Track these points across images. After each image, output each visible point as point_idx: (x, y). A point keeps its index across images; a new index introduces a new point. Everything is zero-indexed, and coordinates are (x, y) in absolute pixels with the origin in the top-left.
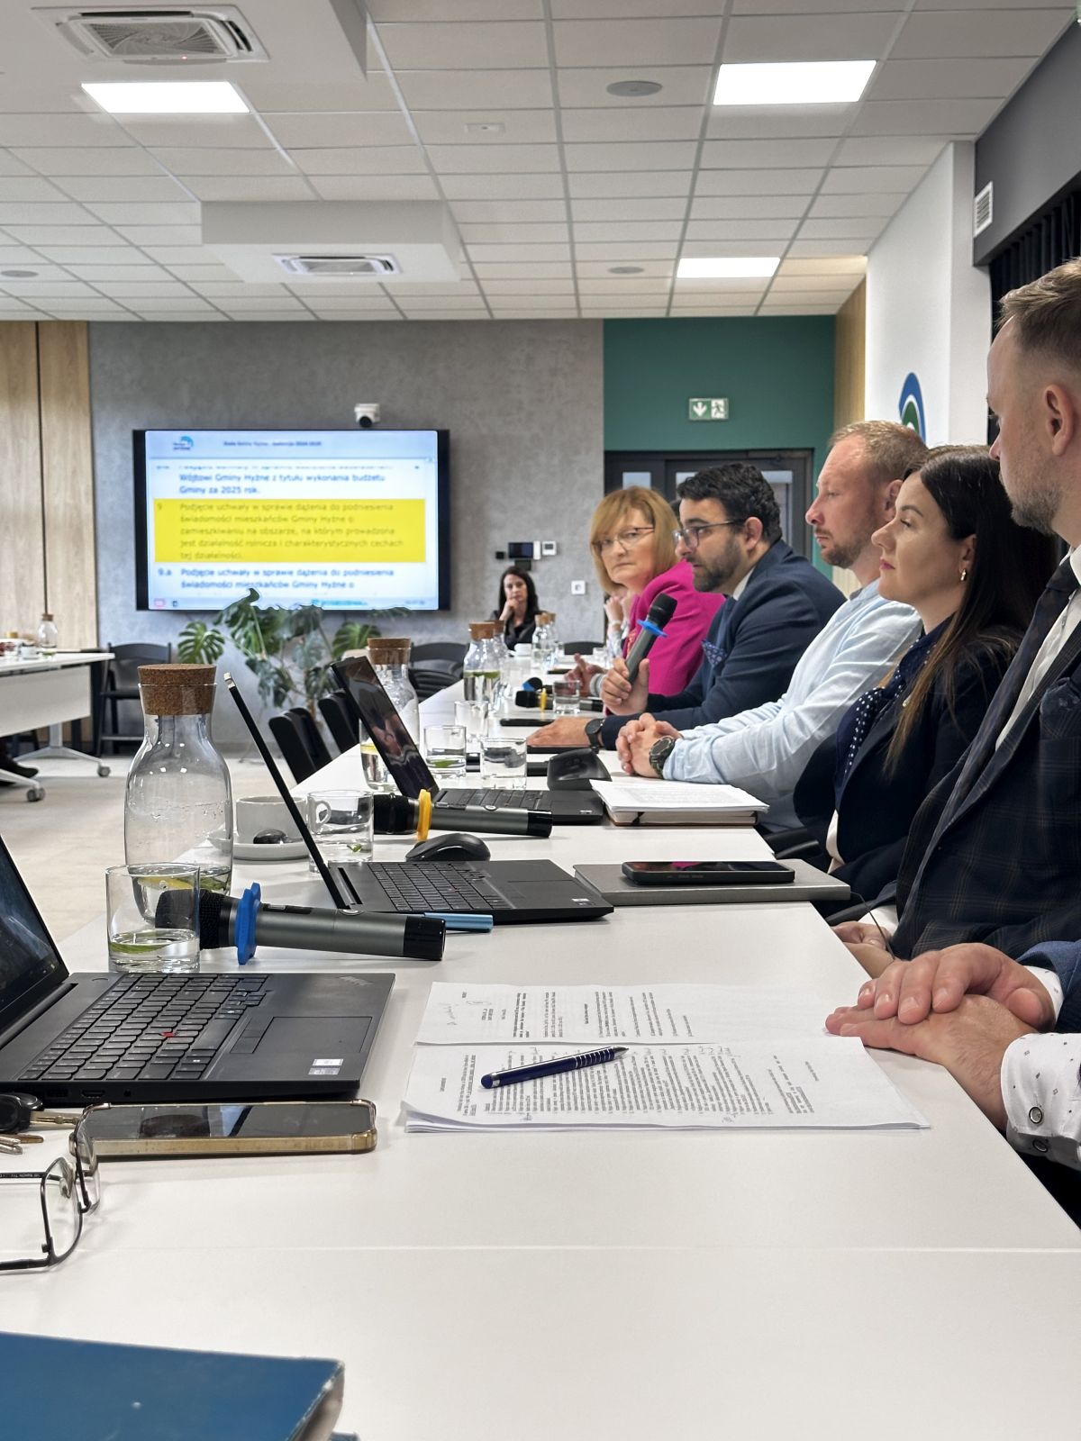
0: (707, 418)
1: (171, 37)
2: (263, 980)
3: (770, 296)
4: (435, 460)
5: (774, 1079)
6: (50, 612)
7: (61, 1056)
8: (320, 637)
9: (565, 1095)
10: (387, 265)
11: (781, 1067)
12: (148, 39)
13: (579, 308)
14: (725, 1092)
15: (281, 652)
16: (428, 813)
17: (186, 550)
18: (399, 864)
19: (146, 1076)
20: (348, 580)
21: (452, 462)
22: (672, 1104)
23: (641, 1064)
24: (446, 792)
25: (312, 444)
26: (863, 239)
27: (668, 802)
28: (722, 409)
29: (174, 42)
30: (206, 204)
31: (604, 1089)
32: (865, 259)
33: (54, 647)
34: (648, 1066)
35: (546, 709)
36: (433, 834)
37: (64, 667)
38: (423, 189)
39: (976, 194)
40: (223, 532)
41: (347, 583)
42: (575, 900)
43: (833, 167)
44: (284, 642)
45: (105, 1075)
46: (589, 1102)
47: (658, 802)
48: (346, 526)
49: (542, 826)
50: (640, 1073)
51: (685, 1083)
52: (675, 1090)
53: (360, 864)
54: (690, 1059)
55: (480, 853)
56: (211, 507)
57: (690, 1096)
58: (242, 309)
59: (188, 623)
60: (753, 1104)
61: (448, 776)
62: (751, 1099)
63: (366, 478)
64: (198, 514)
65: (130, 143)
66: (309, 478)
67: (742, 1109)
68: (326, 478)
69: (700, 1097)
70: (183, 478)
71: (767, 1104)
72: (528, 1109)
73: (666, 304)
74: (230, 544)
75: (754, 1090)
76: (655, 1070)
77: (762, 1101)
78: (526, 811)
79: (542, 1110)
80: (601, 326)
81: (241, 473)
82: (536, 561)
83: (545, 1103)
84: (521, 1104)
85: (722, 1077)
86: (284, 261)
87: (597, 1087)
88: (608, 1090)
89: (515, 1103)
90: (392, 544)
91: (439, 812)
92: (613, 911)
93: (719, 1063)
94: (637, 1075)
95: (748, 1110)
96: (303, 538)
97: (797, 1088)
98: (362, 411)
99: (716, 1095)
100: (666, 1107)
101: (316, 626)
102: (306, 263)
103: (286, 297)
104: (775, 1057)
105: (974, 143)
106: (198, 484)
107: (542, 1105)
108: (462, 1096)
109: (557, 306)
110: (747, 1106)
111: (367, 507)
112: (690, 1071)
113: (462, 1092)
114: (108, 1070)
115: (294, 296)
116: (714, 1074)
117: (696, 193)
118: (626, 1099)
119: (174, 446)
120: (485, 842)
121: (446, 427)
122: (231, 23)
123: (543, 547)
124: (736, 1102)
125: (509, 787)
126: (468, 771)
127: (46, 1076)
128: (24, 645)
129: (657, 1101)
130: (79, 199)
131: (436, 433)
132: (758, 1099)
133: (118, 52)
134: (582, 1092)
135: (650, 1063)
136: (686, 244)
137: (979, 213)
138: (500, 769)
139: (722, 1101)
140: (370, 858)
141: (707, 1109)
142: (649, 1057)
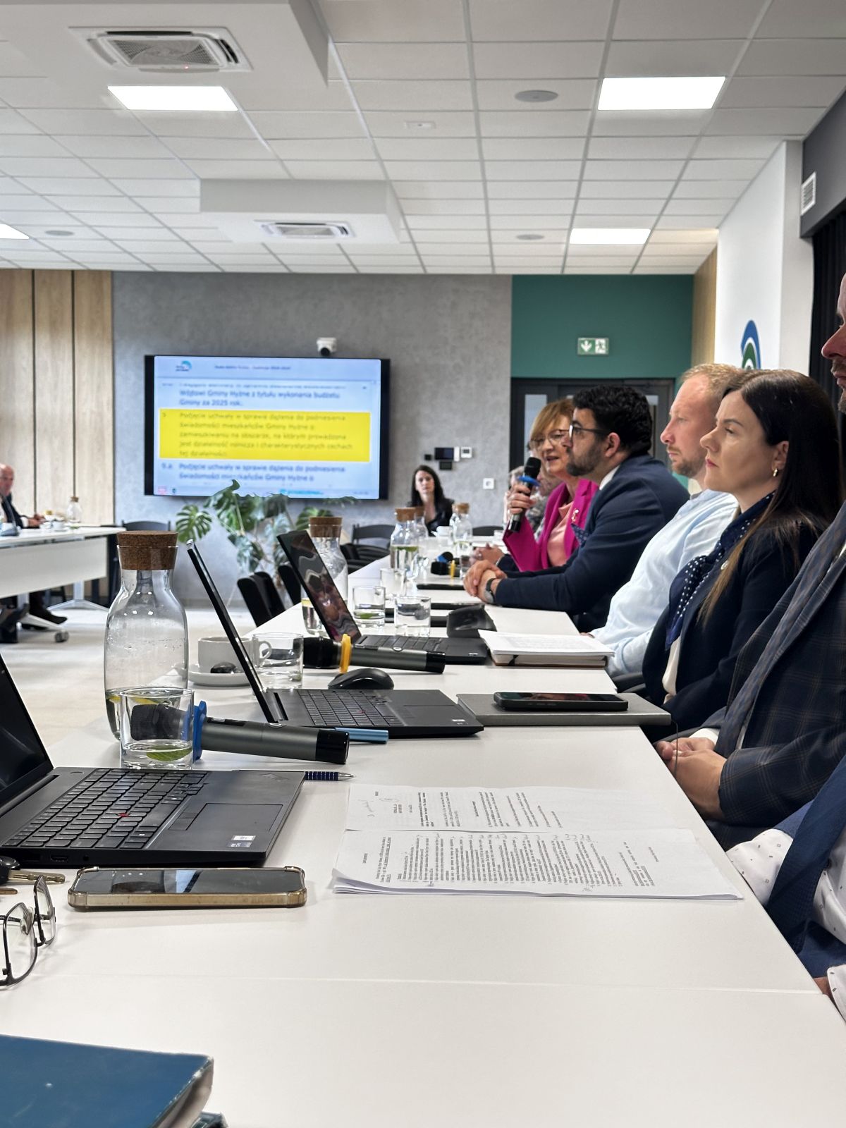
0: (592, 353)
1: (176, 52)
2: (202, 776)
3: (642, 258)
4: (379, 383)
5: (624, 860)
6: (77, 496)
7: (37, 829)
8: (285, 518)
9: (460, 869)
10: (344, 230)
11: (629, 851)
12: (159, 53)
13: (493, 266)
14: (585, 868)
15: (255, 530)
16: (349, 652)
17: (185, 449)
18: (321, 691)
19: (101, 845)
20: (309, 474)
21: (392, 384)
22: (543, 877)
23: (520, 846)
24: (366, 637)
25: (284, 368)
26: (717, 215)
27: (538, 648)
28: (604, 347)
29: (180, 55)
30: (205, 182)
31: (491, 865)
32: (716, 232)
33: (79, 522)
34: (525, 848)
35: (455, 576)
36: (352, 668)
37: (87, 538)
38: (372, 172)
39: (803, 181)
40: (213, 435)
41: (308, 477)
42: (454, 720)
43: (692, 159)
44: (258, 522)
45: (70, 844)
46: (479, 875)
47: (530, 647)
48: (307, 432)
49: (437, 665)
50: (519, 853)
51: (554, 861)
52: (546, 867)
53: (292, 690)
54: (558, 843)
55: (386, 684)
56: (204, 416)
57: (558, 871)
58: (231, 264)
59: (184, 505)
60: (607, 878)
61: (370, 626)
62: (606, 875)
63: (324, 395)
64: (194, 421)
65: (147, 133)
66: (280, 395)
67: (598, 882)
68: (294, 395)
69: (566, 872)
70: (183, 393)
71: (618, 879)
72: (431, 879)
73: (561, 264)
74: (218, 445)
75: (608, 867)
76: (531, 851)
77: (614, 876)
78: (425, 653)
79: (442, 879)
80: (511, 280)
81: (228, 390)
82: (455, 462)
83: (445, 873)
84: (426, 874)
85: (583, 858)
86: (263, 226)
87: (486, 863)
88: (494, 865)
89: (421, 874)
90: (344, 447)
91: (356, 652)
92: (483, 730)
93: (581, 847)
94: (517, 855)
95: (603, 883)
96: (274, 441)
97: (642, 867)
98: (322, 343)
99: (578, 870)
100: (539, 880)
101: (283, 510)
102: (280, 228)
103: (266, 254)
104: (625, 843)
105: (802, 142)
106: (195, 398)
107: (442, 876)
108: (380, 868)
109: (477, 265)
110: (602, 880)
111: (325, 418)
112: (558, 852)
113: (380, 864)
114: (72, 840)
115: (271, 253)
116: (577, 855)
117: (585, 178)
118: (508, 873)
119: (176, 369)
120: (391, 676)
121: (387, 357)
122: (222, 41)
123: (462, 452)
124: (593, 876)
125: (416, 635)
126: (386, 622)
127: (25, 844)
128: (55, 520)
129: (532, 875)
130: (107, 176)
131: (380, 361)
132: (611, 875)
133: (134, 63)
134: (473, 867)
135: (527, 846)
136: (576, 218)
137: (805, 196)
138: (411, 620)
139: (582, 875)
140: (300, 686)
141: (571, 882)
142: (526, 841)
